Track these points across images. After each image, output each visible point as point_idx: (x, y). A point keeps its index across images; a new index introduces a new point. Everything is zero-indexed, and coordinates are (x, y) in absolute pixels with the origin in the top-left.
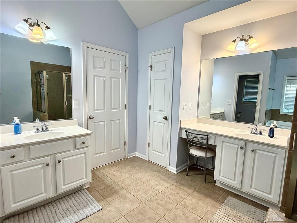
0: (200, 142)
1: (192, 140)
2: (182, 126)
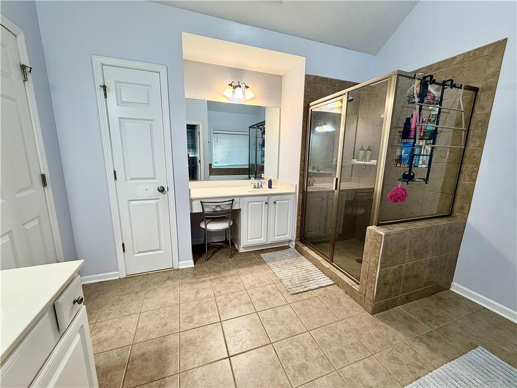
0: (224, 211)
1: (213, 212)
2: (193, 196)
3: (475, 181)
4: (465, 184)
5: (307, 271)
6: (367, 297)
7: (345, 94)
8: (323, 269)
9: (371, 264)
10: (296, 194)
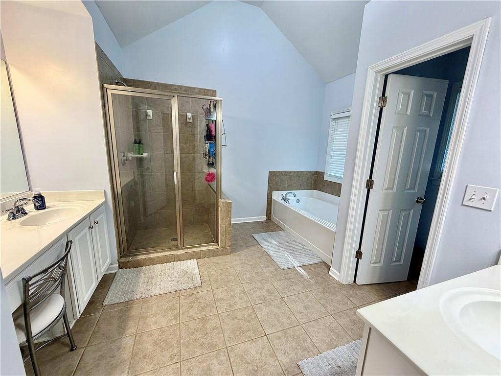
6: (226, 246)
7: (174, 96)
8: (179, 259)
9: (227, 224)
10: (105, 202)
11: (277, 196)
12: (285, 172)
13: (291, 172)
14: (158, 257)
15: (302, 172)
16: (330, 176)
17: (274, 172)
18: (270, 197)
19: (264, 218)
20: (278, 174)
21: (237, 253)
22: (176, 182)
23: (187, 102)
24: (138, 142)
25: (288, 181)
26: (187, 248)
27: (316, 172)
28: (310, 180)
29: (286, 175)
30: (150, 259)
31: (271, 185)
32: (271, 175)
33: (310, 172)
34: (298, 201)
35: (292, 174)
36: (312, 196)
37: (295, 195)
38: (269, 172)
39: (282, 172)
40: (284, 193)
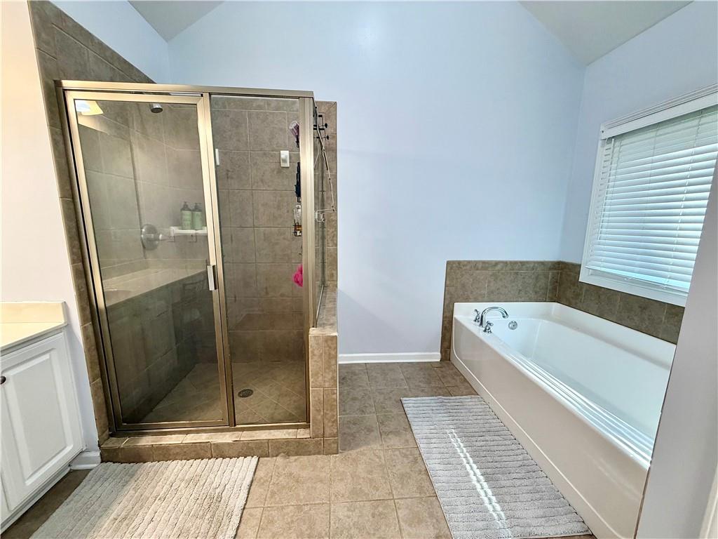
3: (336, 245)
4: (330, 250)
5: (193, 481)
6: (327, 433)
7: (202, 95)
8: (220, 452)
9: (327, 384)
10: (68, 326)
11: (464, 313)
12: (484, 262)
13: (497, 263)
14: (177, 446)
15: (523, 263)
16: (596, 273)
17: (459, 262)
18: (448, 314)
19: (436, 357)
20: (468, 267)
21: (353, 453)
22: (212, 287)
23: (281, 129)
24: (192, 206)
25: (489, 282)
26: (243, 430)
27: (559, 263)
28: (542, 282)
29: (486, 269)
30: (160, 448)
31: (452, 289)
32: (451, 268)
33: (542, 263)
34: (514, 325)
35: (499, 267)
36: (547, 316)
37: (505, 314)
38: (448, 263)
39: (476, 262)
40: (481, 306)
